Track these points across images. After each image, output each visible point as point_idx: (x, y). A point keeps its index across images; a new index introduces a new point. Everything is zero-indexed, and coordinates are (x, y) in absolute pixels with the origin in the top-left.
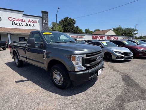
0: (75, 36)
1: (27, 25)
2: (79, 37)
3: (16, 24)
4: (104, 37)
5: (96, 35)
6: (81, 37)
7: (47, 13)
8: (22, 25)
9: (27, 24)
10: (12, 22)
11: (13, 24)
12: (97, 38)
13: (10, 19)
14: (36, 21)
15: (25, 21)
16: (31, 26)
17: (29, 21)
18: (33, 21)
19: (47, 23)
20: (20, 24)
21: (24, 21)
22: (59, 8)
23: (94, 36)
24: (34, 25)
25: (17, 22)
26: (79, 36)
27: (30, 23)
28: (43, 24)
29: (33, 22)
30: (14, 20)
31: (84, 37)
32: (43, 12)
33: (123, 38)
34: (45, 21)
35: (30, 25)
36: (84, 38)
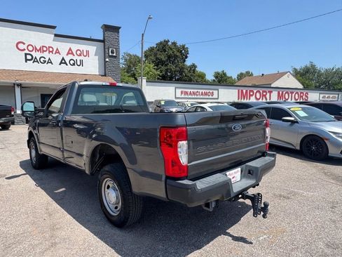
0: (192, 91)
1: (63, 62)
2: (202, 94)
3: (35, 60)
4: (270, 92)
5: (247, 88)
6: (206, 94)
7: (116, 29)
8: (50, 62)
9: (63, 59)
10: (26, 54)
11: (26, 60)
12: (250, 95)
13: (21, 46)
14: (87, 52)
15: (59, 53)
16: (74, 64)
17: (70, 52)
18: (79, 52)
19: (115, 57)
20: (47, 60)
21: (58, 52)
23: (242, 91)
24: (81, 62)
25: (37, 55)
26: (201, 91)
27: (70, 57)
28: (107, 60)
29: (80, 55)
30: (30, 48)
31: (215, 92)
32: (107, 28)
33: (322, 96)
34: (112, 52)
35: (72, 62)
36: (215, 96)
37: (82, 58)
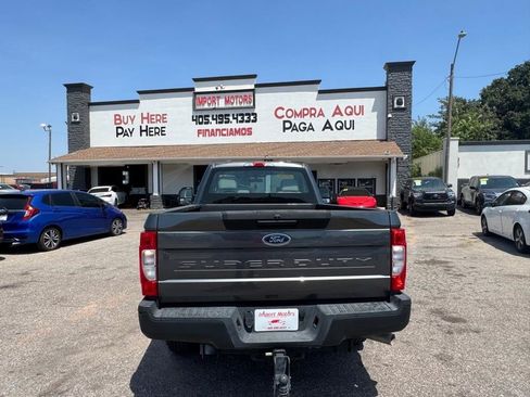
1: (328, 126)
3: (294, 128)
7: (407, 67)
8: (311, 128)
9: (328, 122)
10: (285, 122)
11: (285, 129)
13: (280, 113)
14: (362, 108)
15: (323, 115)
16: (341, 128)
17: (337, 111)
18: (349, 110)
19: (404, 109)
20: (307, 126)
21: (321, 114)
22: (461, 36)
24: (352, 123)
25: (296, 121)
27: (338, 118)
28: (390, 116)
29: (351, 114)
30: (290, 113)
32: (392, 68)
34: (399, 103)
35: (339, 125)
37: (353, 117)
